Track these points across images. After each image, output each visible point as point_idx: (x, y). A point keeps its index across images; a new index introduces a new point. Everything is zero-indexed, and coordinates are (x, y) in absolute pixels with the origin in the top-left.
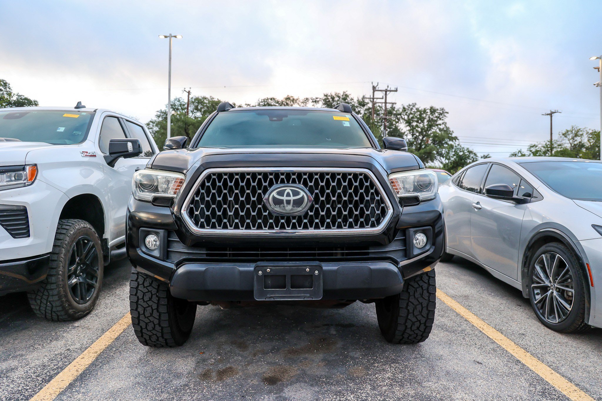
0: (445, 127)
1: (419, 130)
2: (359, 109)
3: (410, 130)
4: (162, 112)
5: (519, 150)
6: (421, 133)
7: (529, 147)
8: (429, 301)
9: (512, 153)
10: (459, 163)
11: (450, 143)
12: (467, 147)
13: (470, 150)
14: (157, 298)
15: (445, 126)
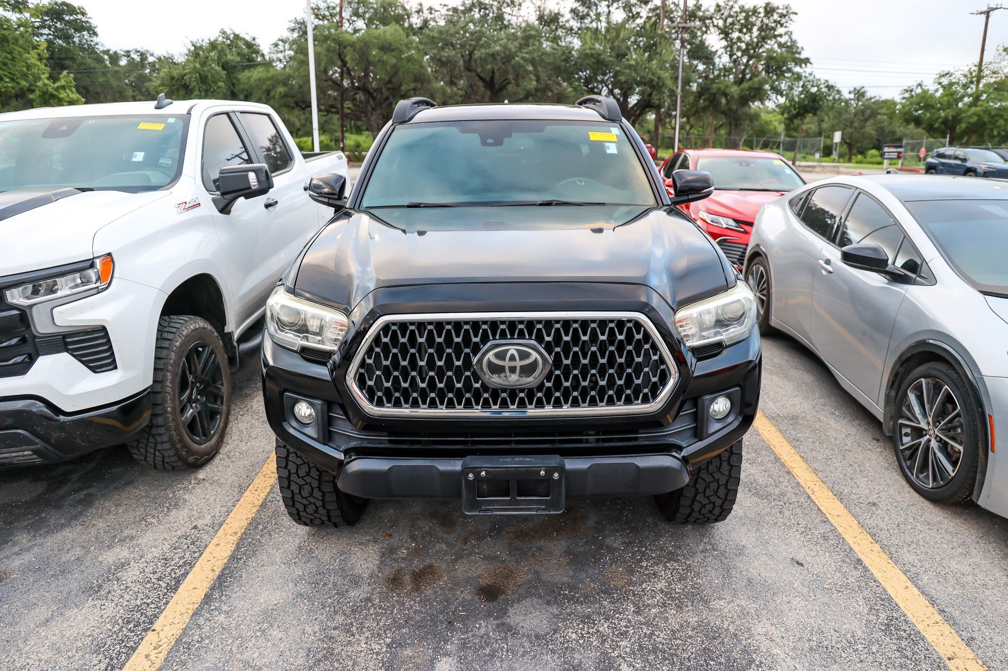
0: (790, 40)
1: (743, 46)
2: (639, 10)
3: (725, 48)
4: (297, 22)
5: (919, 82)
6: (745, 52)
7: (938, 76)
8: (730, 476)
9: (906, 88)
10: (808, 108)
11: (797, 69)
12: (826, 78)
13: (830, 84)
14: (318, 473)
15: (790, 38)
